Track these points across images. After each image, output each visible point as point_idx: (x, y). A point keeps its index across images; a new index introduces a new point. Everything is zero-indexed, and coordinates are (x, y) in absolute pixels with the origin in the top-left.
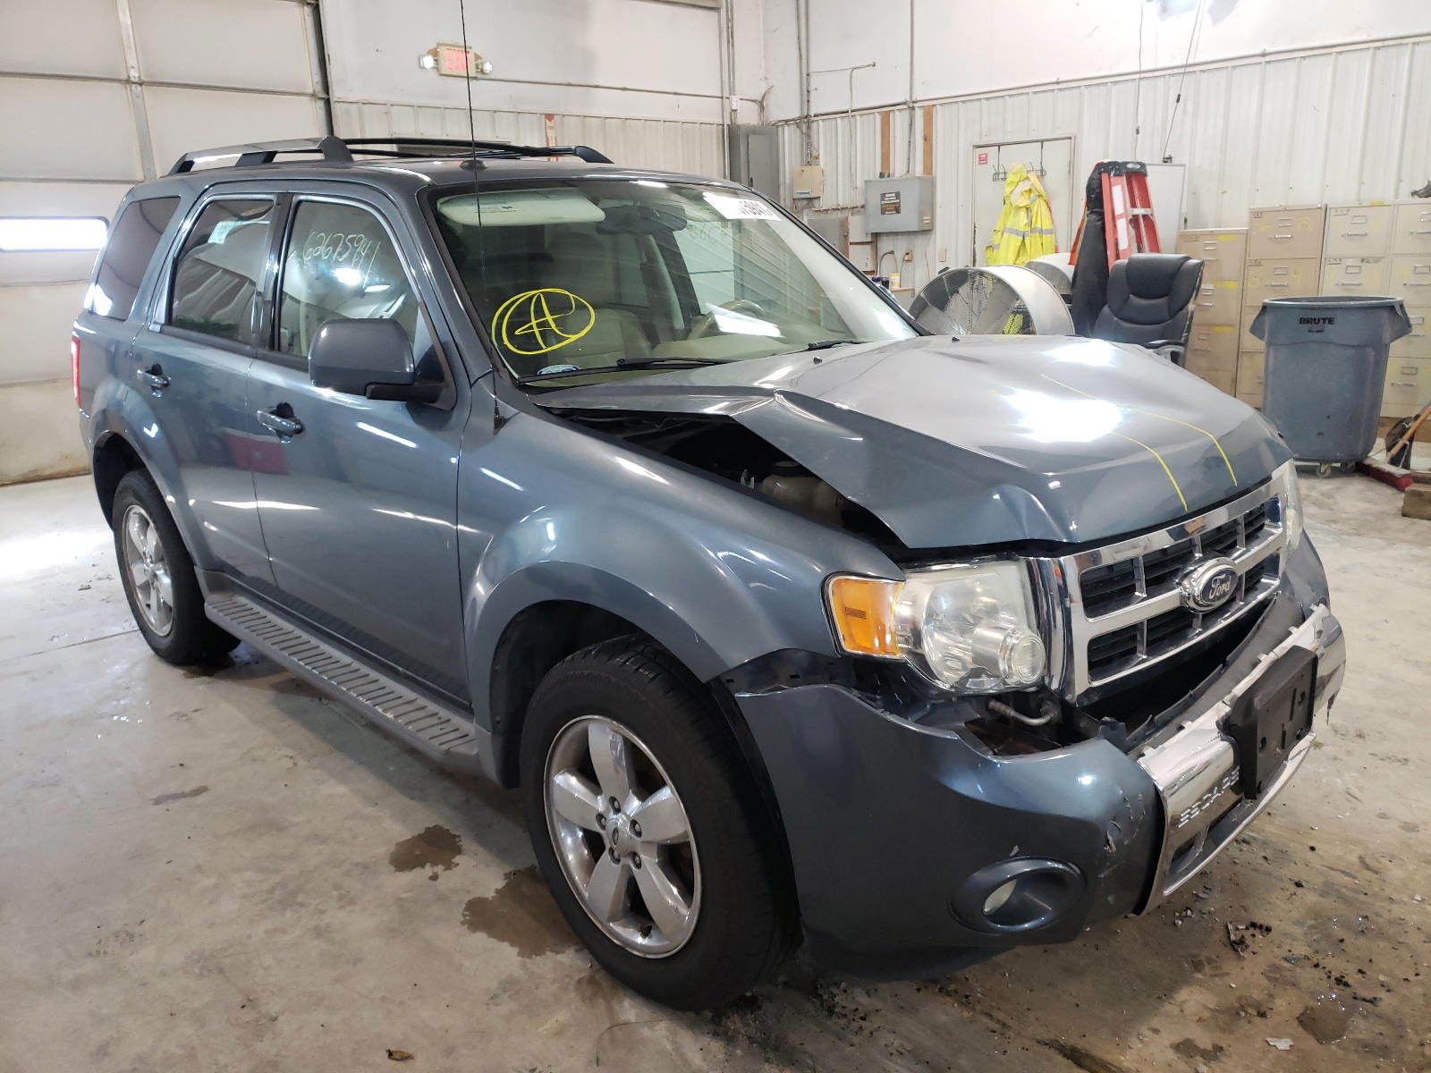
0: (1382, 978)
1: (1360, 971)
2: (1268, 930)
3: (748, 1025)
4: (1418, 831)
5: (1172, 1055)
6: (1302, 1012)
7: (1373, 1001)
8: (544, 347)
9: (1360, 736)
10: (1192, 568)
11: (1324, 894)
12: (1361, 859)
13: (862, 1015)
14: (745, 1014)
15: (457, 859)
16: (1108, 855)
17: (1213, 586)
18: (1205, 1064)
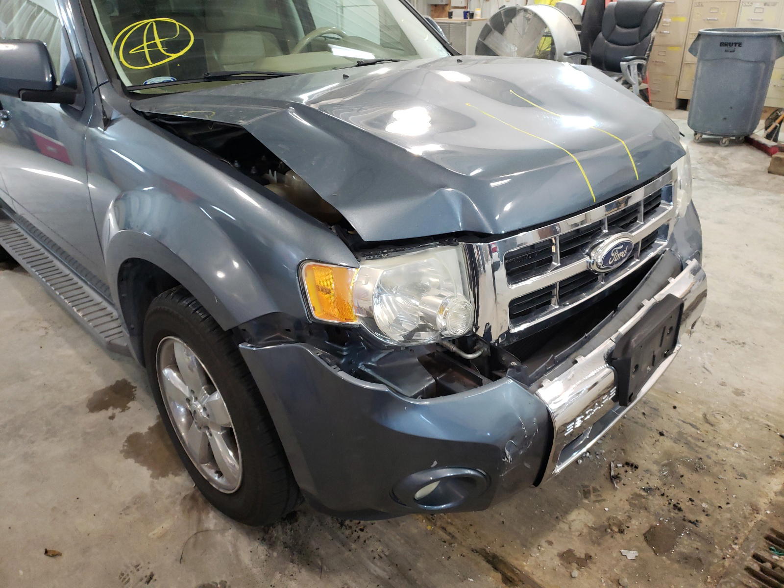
0: (704, 505)
1: (691, 500)
2: (636, 467)
3: (286, 533)
4: (744, 395)
5: (557, 561)
6: (647, 530)
7: (695, 523)
8: (151, 63)
9: (718, 326)
10: (601, 240)
11: (676, 441)
12: (705, 415)
13: (362, 527)
14: (287, 524)
15: (130, 404)
16: (506, 464)
17: (612, 255)
18: (578, 569)
